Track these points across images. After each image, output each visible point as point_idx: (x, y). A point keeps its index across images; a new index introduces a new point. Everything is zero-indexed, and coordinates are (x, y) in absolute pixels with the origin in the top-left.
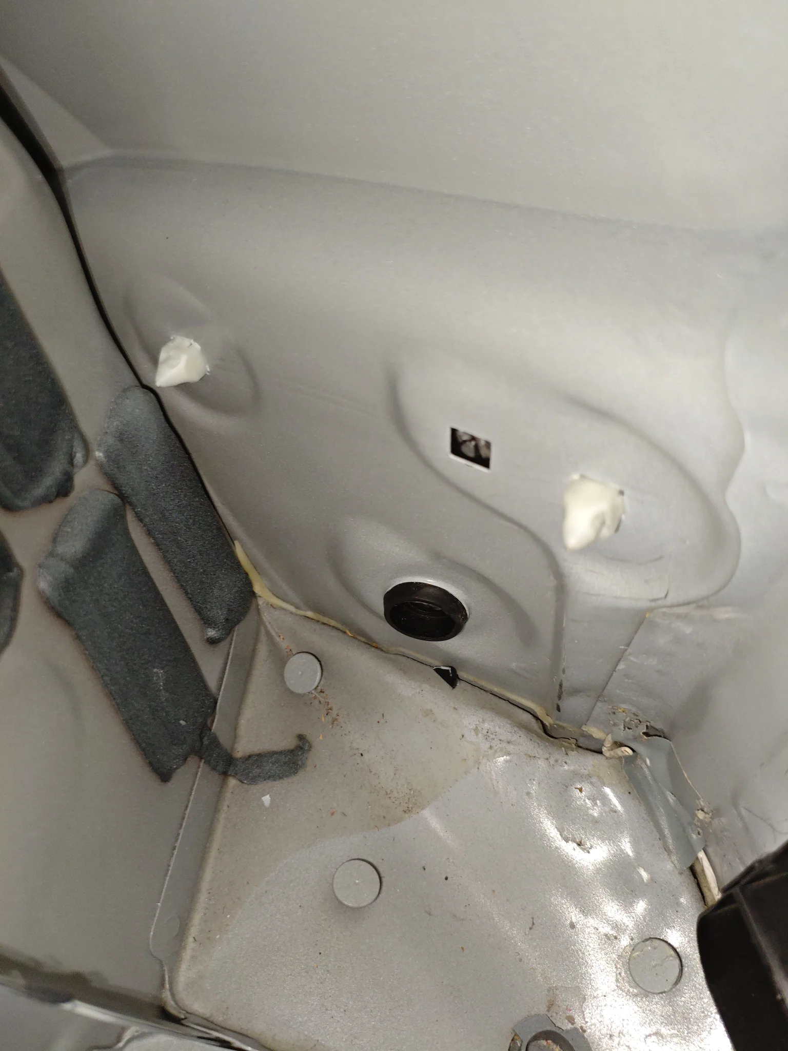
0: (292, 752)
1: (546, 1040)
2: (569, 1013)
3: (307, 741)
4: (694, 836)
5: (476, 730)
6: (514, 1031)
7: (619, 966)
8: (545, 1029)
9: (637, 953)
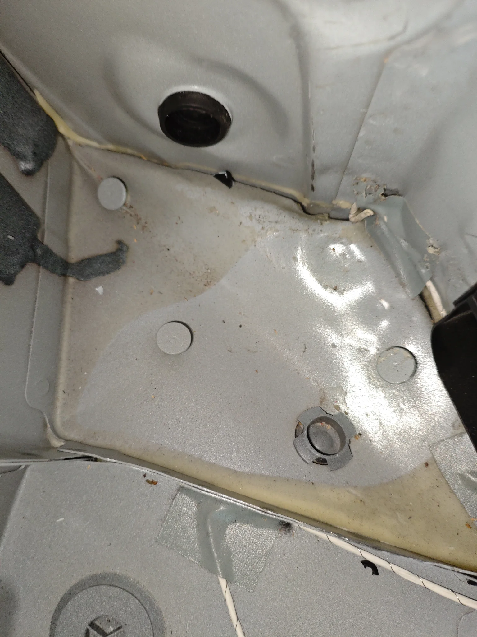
0: (114, 254)
1: (321, 423)
2: (335, 404)
3: (125, 245)
4: (423, 271)
5: (251, 217)
6: (298, 420)
7: (369, 369)
8: (319, 416)
9: (383, 359)
